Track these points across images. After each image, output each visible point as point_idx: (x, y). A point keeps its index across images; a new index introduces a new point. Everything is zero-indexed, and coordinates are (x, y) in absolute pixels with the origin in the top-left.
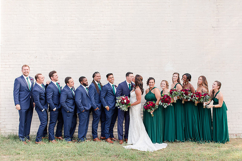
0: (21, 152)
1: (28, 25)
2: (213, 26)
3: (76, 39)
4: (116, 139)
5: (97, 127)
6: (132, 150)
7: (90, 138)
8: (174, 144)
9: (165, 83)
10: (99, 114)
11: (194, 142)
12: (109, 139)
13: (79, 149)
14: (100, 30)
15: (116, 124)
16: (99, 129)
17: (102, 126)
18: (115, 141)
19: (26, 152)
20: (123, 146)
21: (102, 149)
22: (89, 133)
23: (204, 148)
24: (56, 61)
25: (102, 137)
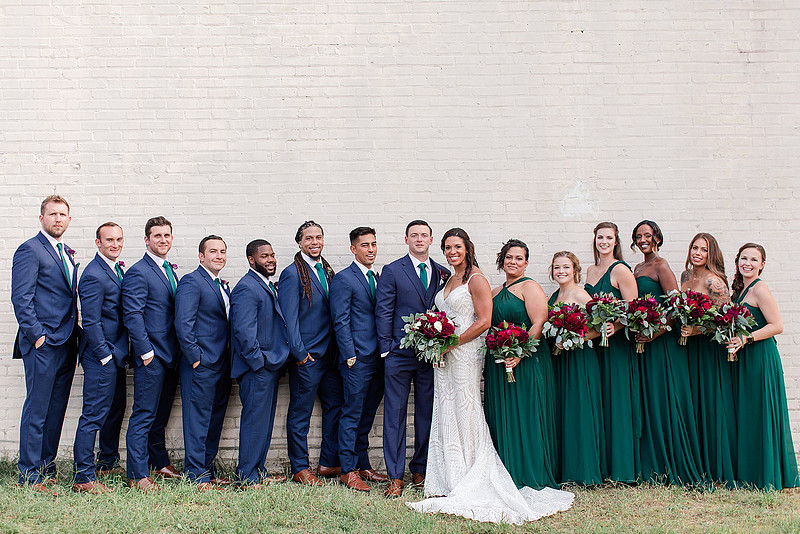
0: (21, 525)
1: (48, 47)
2: (743, 49)
3: (226, 98)
4: (378, 475)
5: (306, 429)
6: (443, 516)
7: (279, 469)
8: (601, 497)
9: (569, 263)
10: (312, 377)
11: (675, 487)
12: (353, 476)
13: (241, 514)
14: (315, 66)
15: (379, 418)
16: (314, 437)
17: (324, 427)
18: (374, 480)
19: (42, 525)
20: (408, 504)
21: (328, 512)
22: (277, 451)
23: (715, 508)
24: (152, 181)
25: (323, 469)
